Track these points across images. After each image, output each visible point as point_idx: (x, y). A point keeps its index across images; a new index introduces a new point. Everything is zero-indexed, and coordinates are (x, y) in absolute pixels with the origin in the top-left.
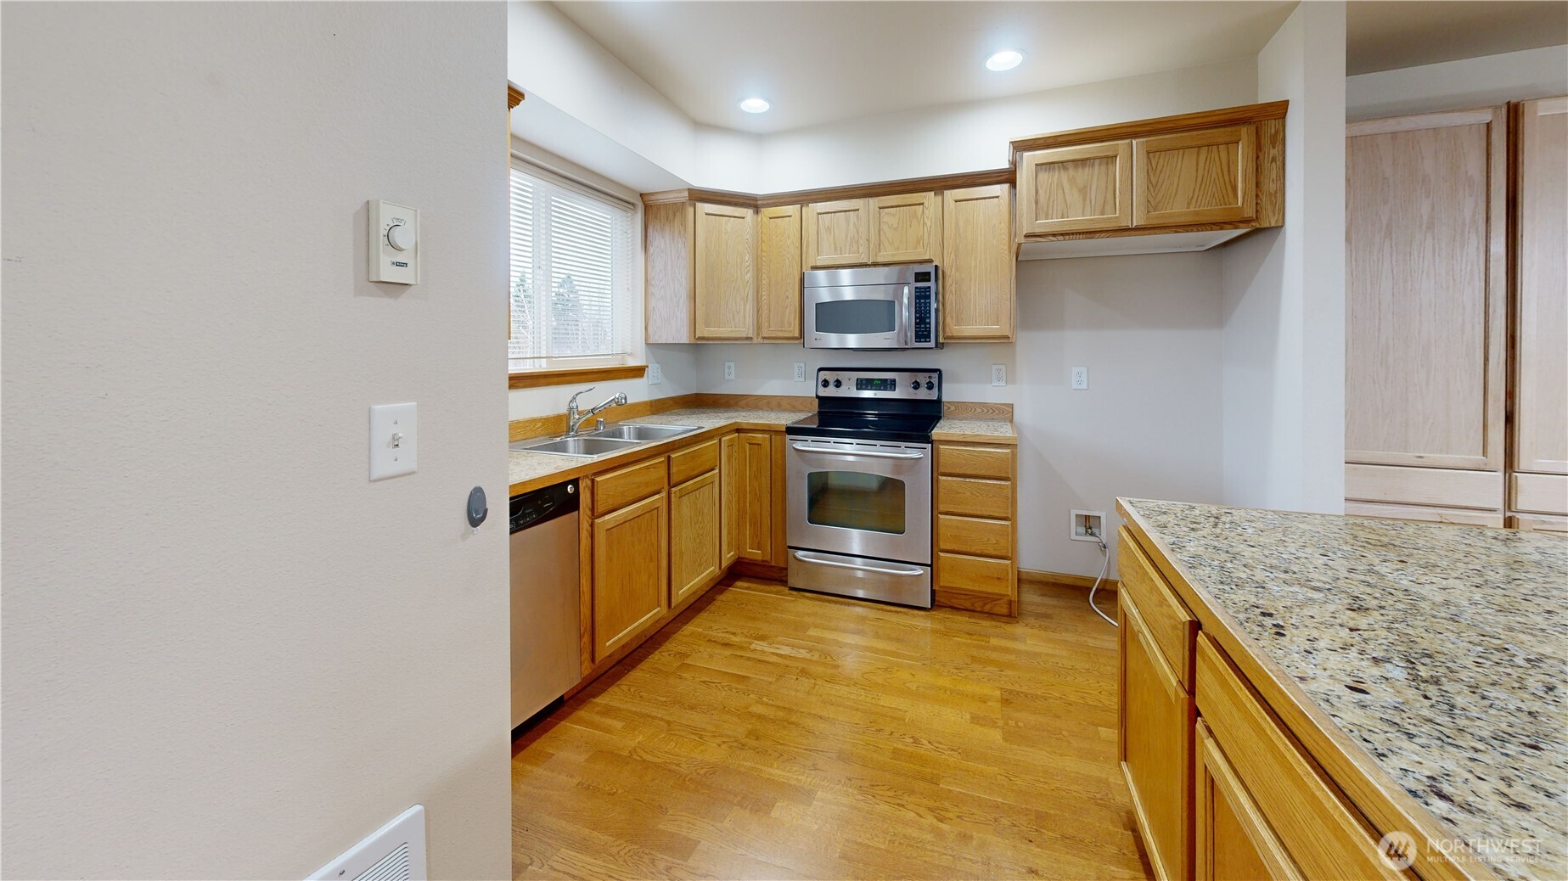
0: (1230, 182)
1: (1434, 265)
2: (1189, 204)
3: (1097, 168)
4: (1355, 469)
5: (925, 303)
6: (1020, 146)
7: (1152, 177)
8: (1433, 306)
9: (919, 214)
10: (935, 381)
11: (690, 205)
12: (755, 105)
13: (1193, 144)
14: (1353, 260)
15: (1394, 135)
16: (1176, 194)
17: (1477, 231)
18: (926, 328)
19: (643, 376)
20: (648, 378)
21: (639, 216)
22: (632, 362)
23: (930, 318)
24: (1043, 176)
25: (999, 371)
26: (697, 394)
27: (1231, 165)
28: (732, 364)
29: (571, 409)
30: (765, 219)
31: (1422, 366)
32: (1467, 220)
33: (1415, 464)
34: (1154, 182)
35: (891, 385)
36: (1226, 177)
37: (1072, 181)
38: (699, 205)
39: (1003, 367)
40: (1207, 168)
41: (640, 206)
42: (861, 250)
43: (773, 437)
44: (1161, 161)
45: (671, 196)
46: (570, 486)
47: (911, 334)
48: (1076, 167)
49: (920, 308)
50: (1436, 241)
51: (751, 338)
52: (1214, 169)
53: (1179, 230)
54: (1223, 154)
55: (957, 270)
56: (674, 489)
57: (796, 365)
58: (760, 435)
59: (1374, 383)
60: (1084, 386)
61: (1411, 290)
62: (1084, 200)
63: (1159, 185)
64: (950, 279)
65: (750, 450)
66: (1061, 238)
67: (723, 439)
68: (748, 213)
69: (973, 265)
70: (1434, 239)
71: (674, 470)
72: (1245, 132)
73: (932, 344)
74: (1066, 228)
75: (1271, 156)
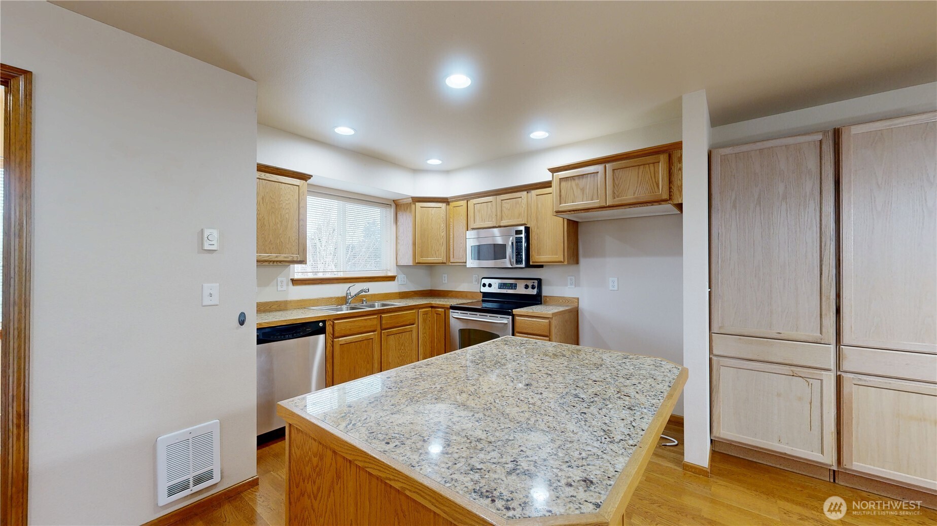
0: (656, 182)
1: (787, 220)
2: (634, 193)
3: (589, 178)
4: (740, 339)
5: (520, 245)
6: (553, 171)
7: (616, 181)
8: (787, 242)
9: (520, 202)
10: (536, 284)
11: (413, 204)
12: (434, 162)
13: (636, 164)
14: (737, 218)
15: (761, 150)
16: (628, 188)
17: (814, 200)
18: (520, 257)
19: (394, 280)
20: (398, 281)
21: (393, 210)
22: (390, 274)
23: (522, 252)
24: (563, 184)
25: (571, 280)
26: (431, 290)
27: (656, 173)
28: (446, 275)
29: (347, 294)
30: (451, 208)
31: (781, 278)
32: (808, 194)
33: (775, 337)
34: (617, 183)
35: (513, 286)
36: (653, 179)
37: (577, 185)
38: (417, 204)
39: (573, 278)
40: (643, 176)
41: (393, 205)
42: (493, 220)
43: (446, 311)
44: (621, 173)
45: (405, 200)
46: (321, 323)
47: (514, 260)
48: (579, 179)
49: (518, 247)
50: (788, 205)
51: (445, 263)
52: (647, 176)
53: (631, 206)
54: (652, 168)
55: (538, 228)
56: (383, 331)
57: (474, 276)
58: (440, 310)
59: (751, 288)
60: (616, 288)
61: (773, 234)
62: (583, 193)
63: (620, 185)
64: (534, 233)
65: (436, 317)
66: (573, 212)
67: (420, 310)
68: (443, 205)
69: (545, 226)
70: (787, 205)
71: (384, 322)
72: (663, 158)
73: (523, 265)
74: (574, 208)
75: (678, 167)
